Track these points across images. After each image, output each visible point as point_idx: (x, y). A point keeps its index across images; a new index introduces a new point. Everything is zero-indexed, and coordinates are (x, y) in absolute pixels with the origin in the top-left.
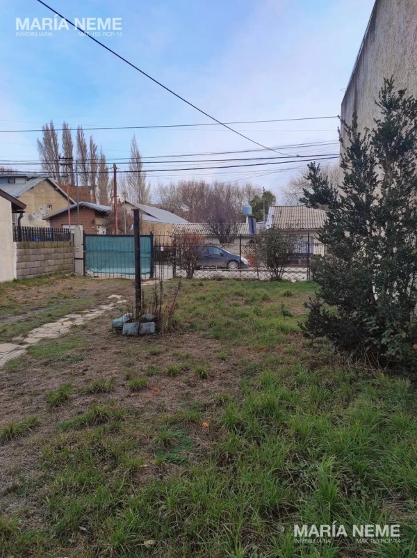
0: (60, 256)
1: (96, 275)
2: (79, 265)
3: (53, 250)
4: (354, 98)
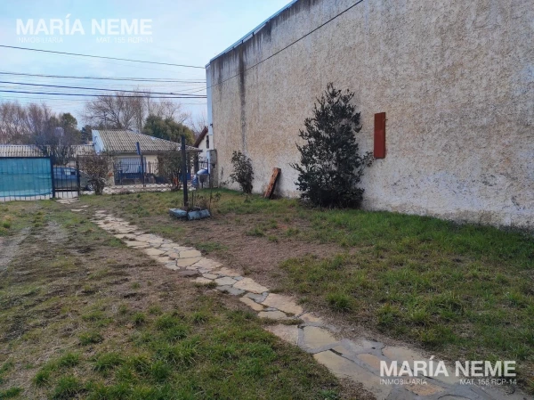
4: (238, 65)
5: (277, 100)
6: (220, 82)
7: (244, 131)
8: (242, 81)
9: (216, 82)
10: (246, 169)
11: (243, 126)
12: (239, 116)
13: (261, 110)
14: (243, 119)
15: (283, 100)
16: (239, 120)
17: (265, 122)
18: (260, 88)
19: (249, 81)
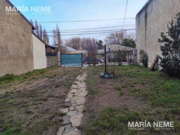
0: (55, 61)
1: (65, 66)
2: (59, 64)
3: (54, 59)
4: (145, 14)
5: (158, 26)
6: (139, 23)
7: (146, 41)
8: (146, 20)
9: (138, 22)
10: (145, 57)
11: (146, 39)
12: (144, 35)
13: (152, 31)
14: (146, 36)
15: (160, 26)
16: (144, 37)
17: (153, 37)
18: (152, 22)
19: (148, 20)
